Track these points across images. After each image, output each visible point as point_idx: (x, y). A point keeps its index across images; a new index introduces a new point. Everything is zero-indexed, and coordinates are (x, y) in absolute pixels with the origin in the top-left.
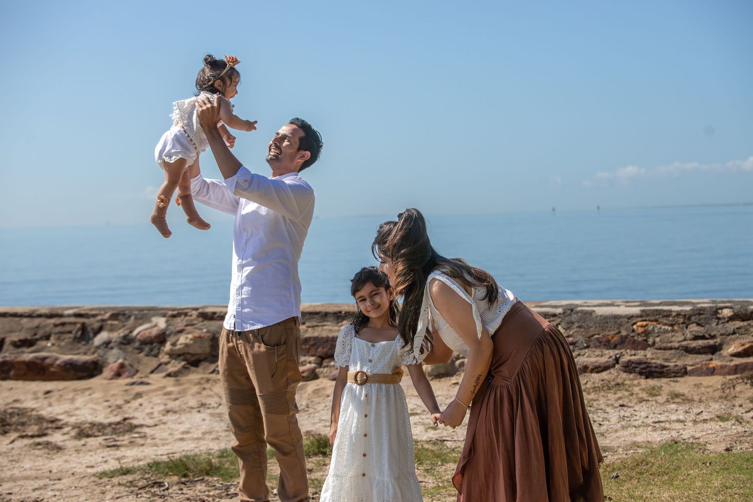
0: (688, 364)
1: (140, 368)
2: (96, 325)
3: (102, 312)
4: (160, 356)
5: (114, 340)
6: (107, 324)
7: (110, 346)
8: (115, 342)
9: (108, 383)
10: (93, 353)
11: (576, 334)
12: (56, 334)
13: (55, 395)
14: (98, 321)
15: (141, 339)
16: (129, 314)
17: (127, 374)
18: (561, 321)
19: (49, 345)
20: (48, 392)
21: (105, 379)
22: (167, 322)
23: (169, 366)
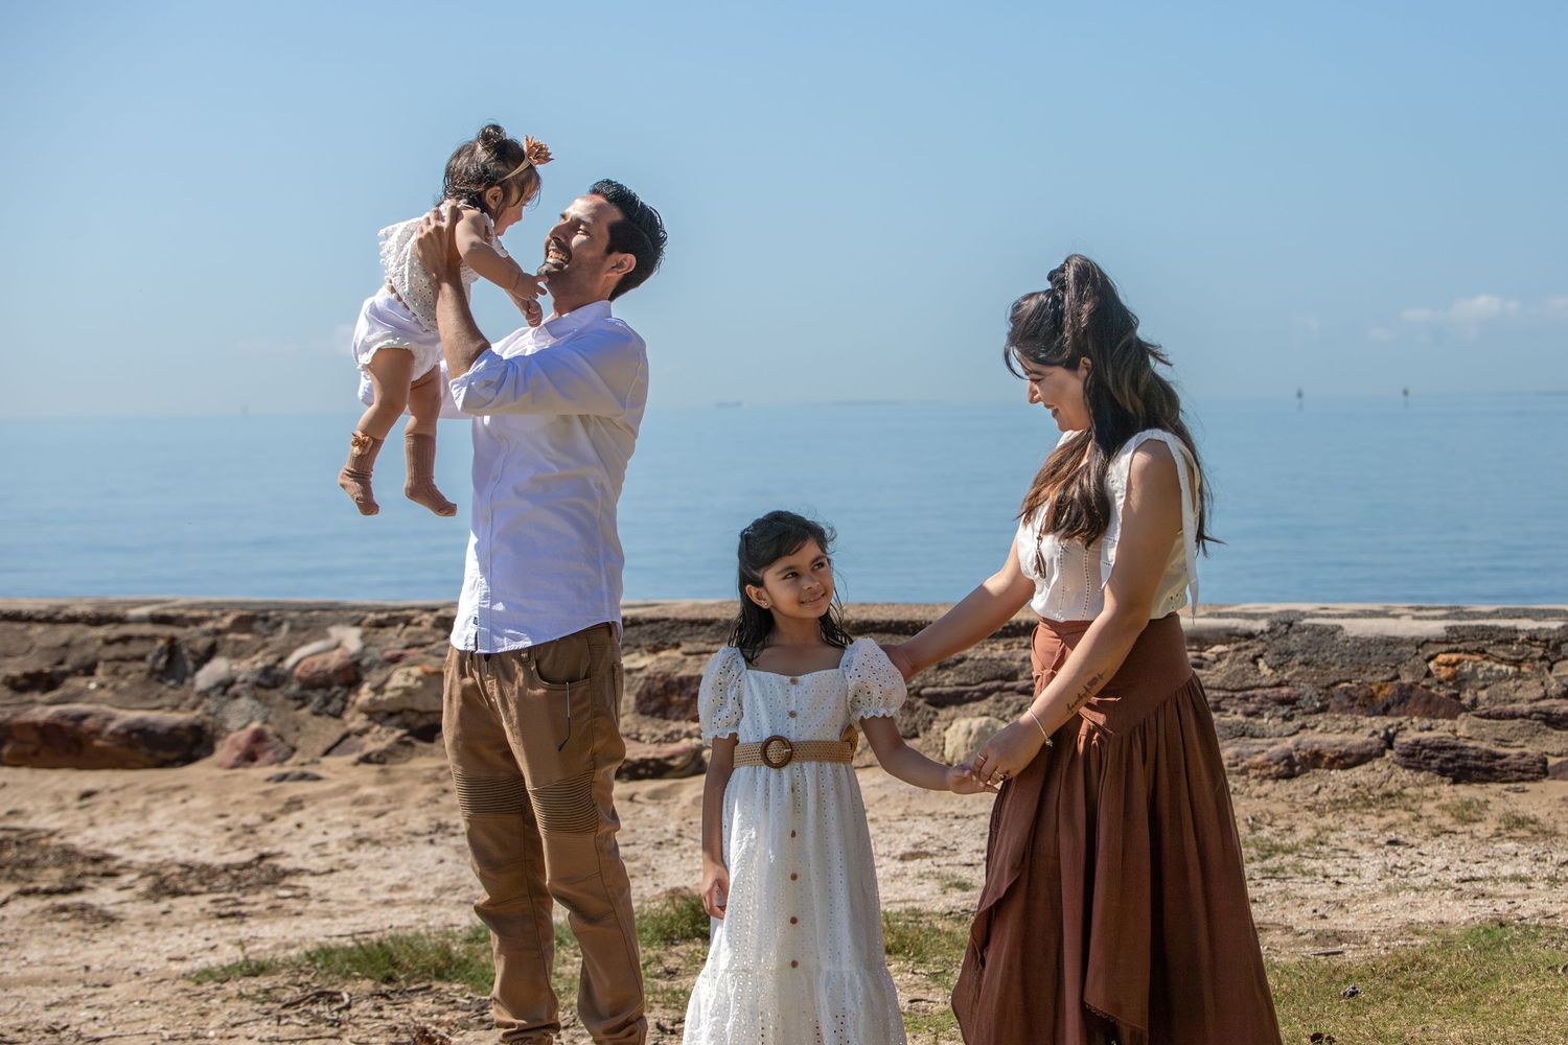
0: (1550, 751)
1: (300, 743)
2: (202, 644)
3: (216, 613)
4: (347, 716)
5: (241, 678)
6: (225, 641)
7: (232, 690)
8: (244, 681)
9: (226, 777)
10: (194, 708)
11: (1297, 678)
12: (107, 661)
13: (104, 802)
14: (206, 634)
15: (305, 675)
16: (278, 619)
17: (270, 755)
18: (1265, 650)
19: (93, 686)
20: (88, 794)
21: (220, 765)
22: (363, 637)
23: (367, 737)
